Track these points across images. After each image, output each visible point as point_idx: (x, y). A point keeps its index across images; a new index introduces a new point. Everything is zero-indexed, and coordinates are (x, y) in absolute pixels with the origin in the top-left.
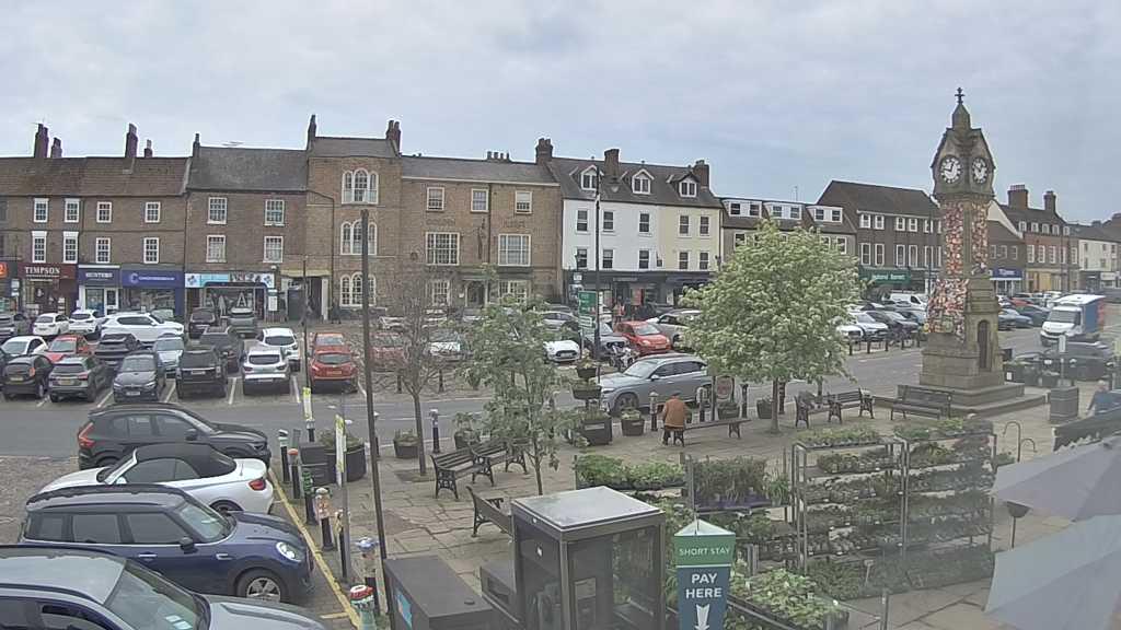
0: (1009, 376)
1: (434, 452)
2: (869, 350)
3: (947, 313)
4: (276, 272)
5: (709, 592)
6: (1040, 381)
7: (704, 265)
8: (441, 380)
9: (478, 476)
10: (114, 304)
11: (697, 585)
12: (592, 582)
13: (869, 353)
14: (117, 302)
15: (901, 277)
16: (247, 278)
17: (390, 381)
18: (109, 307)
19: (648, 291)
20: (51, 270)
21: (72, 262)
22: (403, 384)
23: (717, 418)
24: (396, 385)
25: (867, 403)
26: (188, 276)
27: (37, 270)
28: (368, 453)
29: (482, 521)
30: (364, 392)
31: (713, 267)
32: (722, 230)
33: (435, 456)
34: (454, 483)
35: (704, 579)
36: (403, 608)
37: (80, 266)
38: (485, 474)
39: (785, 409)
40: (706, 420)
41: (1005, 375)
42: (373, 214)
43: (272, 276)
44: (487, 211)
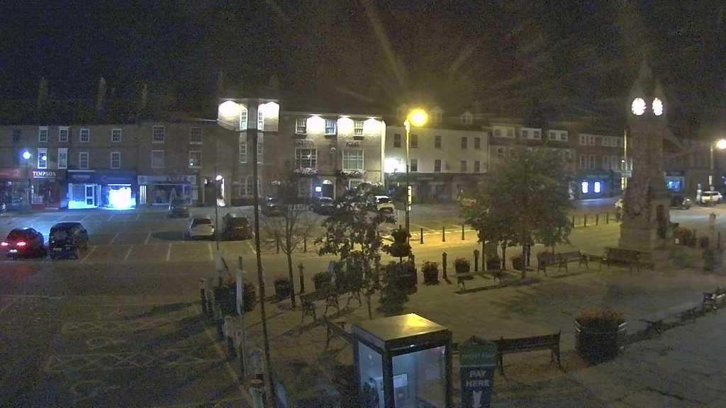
0: (677, 241)
1: (301, 292)
2: (585, 224)
3: (636, 200)
4: (198, 174)
5: (481, 383)
6: (698, 245)
7: (477, 169)
8: (305, 244)
9: (330, 308)
10: (92, 196)
11: (474, 378)
12: (405, 376)
13: (585, 226)
14: (93, 194)
15: (606, 176)
16: (178, 178)
17: (273, 244)
18: (89, 198)
19: (441, 186)
20: (51, 174)
21: (64, 168)
22: (280, 247)
23: (486, 269)
24: (276, 248)
25: (583, 258)
26: (139, 177)
27: (40, 174)
28: (258, 293)
29: (332, 337)
30: (255, 253)
31: (483, 170)
32: (489, 146)
33: (302, 295)
34: (314, 312)
35: (478, 374)
36: (281, 394)
37: (69, 171)
38: (334, 306)
39: (530, 263)
40: (479, 270)
41: (675, 241)
42: (261, 136)
43: (194, 177)
44: (335, 134)
